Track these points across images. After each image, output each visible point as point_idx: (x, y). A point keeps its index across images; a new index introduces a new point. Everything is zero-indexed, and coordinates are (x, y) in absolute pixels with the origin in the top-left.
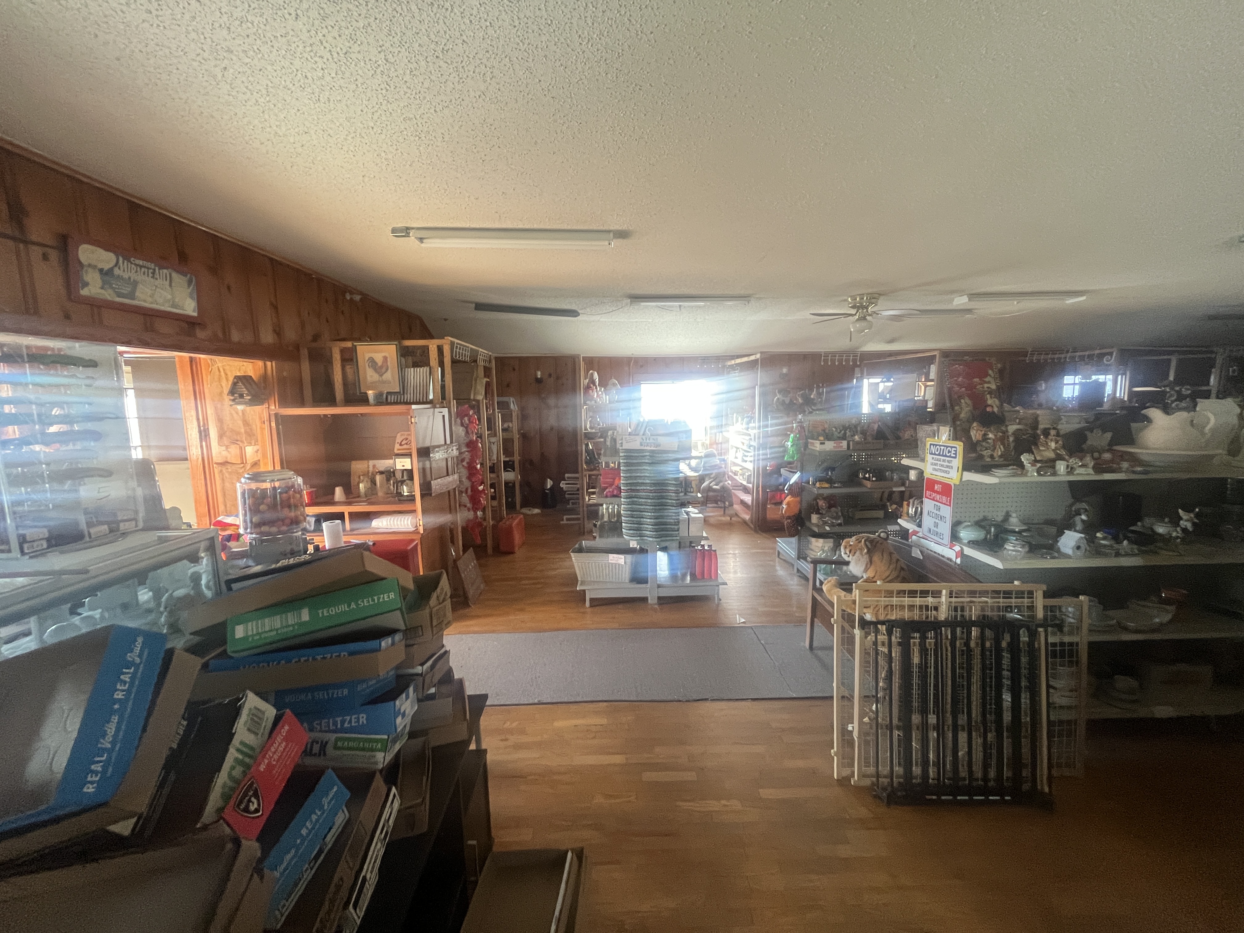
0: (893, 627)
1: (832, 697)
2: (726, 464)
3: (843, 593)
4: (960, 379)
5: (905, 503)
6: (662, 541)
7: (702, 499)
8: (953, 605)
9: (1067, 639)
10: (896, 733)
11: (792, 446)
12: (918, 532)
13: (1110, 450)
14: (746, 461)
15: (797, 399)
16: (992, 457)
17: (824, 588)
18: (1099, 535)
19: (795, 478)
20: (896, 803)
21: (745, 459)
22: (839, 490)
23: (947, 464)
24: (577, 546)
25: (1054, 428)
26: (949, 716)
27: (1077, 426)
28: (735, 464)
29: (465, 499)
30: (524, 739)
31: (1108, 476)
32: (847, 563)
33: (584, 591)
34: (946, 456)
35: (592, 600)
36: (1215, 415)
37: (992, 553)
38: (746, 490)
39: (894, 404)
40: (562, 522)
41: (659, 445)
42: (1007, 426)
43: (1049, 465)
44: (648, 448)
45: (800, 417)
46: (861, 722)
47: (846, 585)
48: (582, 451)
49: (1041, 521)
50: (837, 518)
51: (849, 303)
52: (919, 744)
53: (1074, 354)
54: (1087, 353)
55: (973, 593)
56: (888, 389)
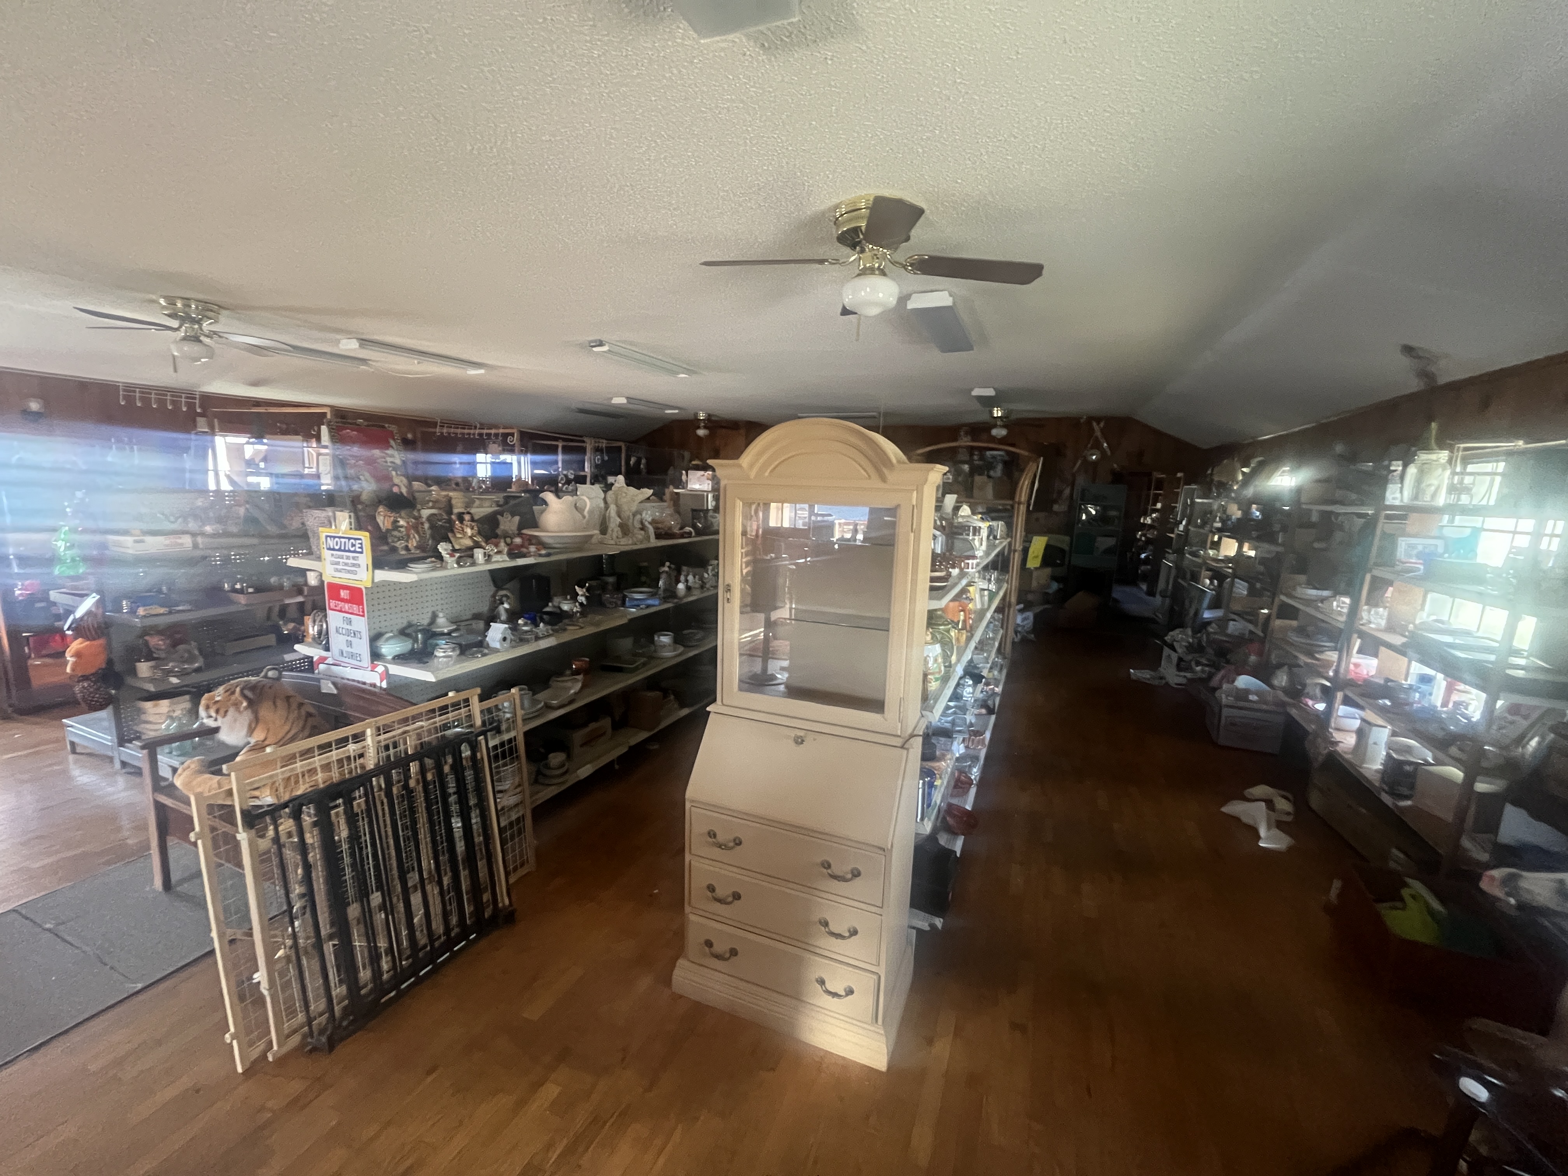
0: (303, 804)
1: (214, 950)
3: (211, 781)
4: (355, 449)
5: (305, 619)
8: (383, 744)
9: (506, 737)
10: (328, 944)
11: (67, 548)
12: (326, 658)
13: (520, 535)
16: (407, 548)
17: (177, 781)
18: (520, 622)
19: (86, 605)
20: (345, 1038)
22: (190, 615)
23: (351, 561)
25: (469, 513)
26: (396, 883)
27: (490, 510)
31: (521, 562)
32: (216, 730)
34: (349, 551)
36: (589, 498)
37: (421, 665)
42: (419, 510)
43: (466, 555)
47: (219, 764)
49: (469, 617)
50: (191, 659)
51: (164, 308)
52: (364, 939)
53: (482, 431)
54: (493, 431)
55: (405, 721)
56: (261, 456)
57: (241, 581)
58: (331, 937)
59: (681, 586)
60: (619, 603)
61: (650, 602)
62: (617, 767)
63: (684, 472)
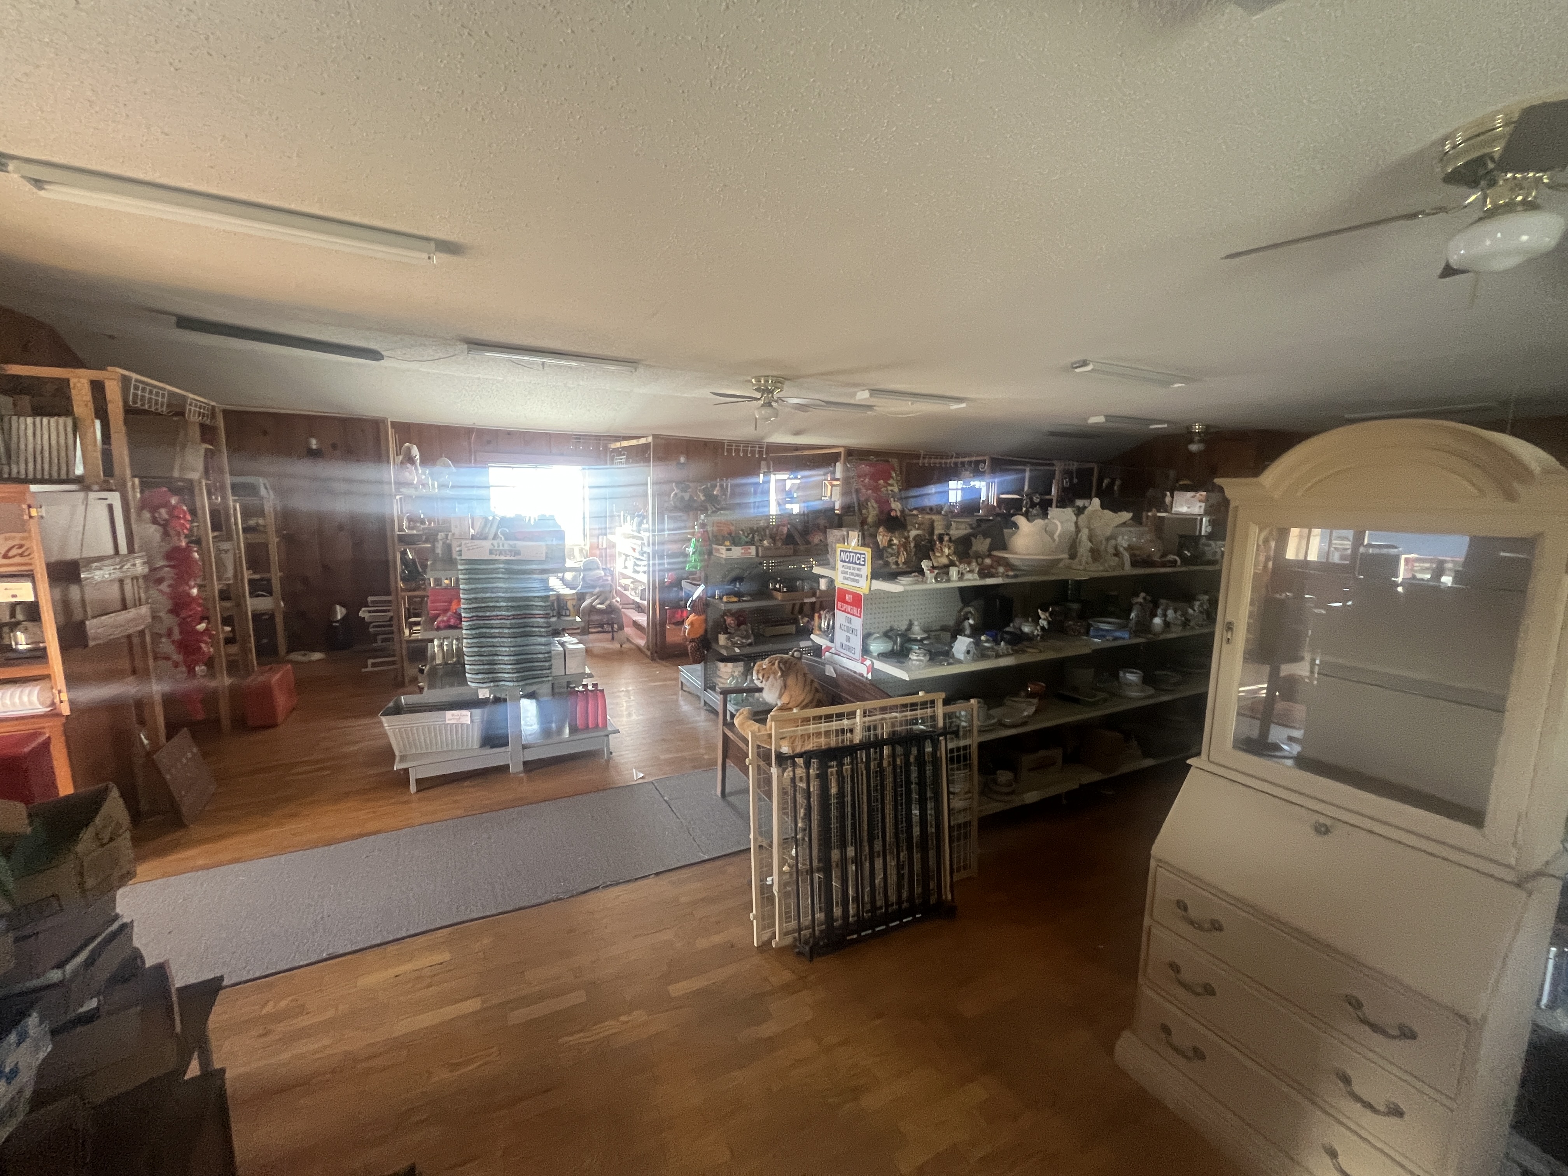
0: (811, 758)
1: (750, 849)
2: (612, 575)
3: (756, 726)
4: (867, 480)
5: (816, 615)
6: (527, 684)
7: (583, 624)
8: (867, 725)
9: (962, 743)
10: (816, 875)
11: (694, 553)
12: (831, 648)
13: (990, 556)
14: (638, 572)
15: (698, 496)
16: (897, 563)
17: (736, 722)
18: (983, 638)
19: (698, 592)
20: (820, 955)
21: (638, 569)
22: (749, 605)
23: (856, 572)
24: (391, 704)
25: (948, 534)
26: (866, 844)
27: (965, 532)
28: (625, 576)
29: (167, 647)
30: (304, 1021)
31: (990, 581)
32: (760, 690)
33: (406, 771)
34: (856, 563)
35: (418, 781)
36: (1061, 522)
37: (899, 664)
38: (639, 608)
39: (803, 505)
40: (364, 670)
41: (517, 553)
42: (909, 532)
43: (943, 571)
44: (503, 558)
45: (702, 517)
46: (781, 873)
47: (760, 715)
48: (395, 562)
49: (938, 628)
50: (747, 637)
51: (754, 385)
52: (839, 882)
53: (957, 460)
54: (966, 459)
55: (883, 710)
56: (796, 487)
57: (780, 582)
58: (819, 870)
59: (1157, 621)
60: (1082, 631)
61: (1118, 634)
62: (1064, 802)
63: (1168, 493)
